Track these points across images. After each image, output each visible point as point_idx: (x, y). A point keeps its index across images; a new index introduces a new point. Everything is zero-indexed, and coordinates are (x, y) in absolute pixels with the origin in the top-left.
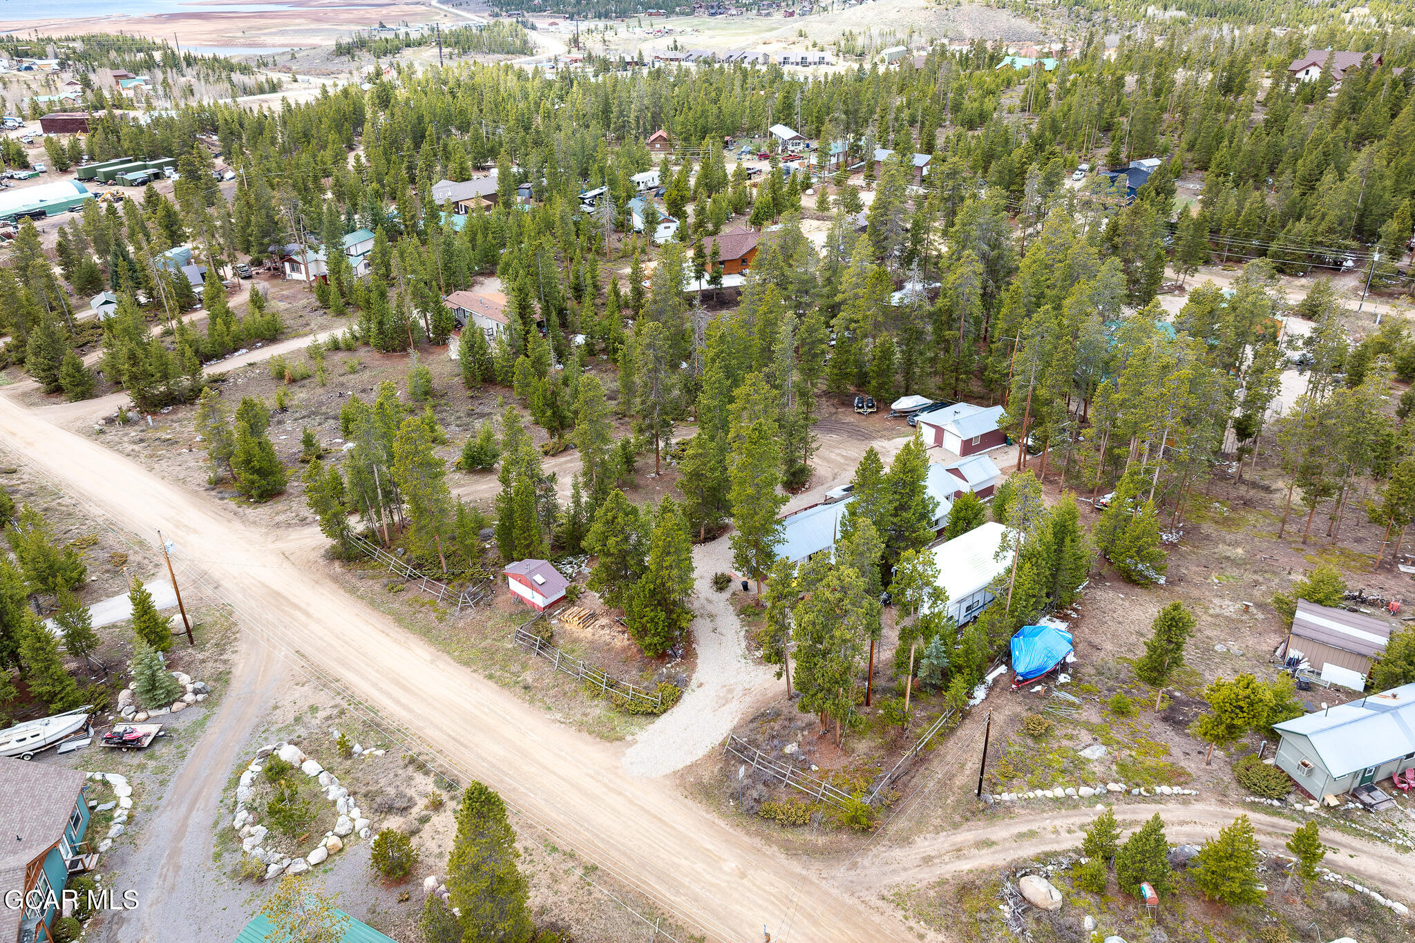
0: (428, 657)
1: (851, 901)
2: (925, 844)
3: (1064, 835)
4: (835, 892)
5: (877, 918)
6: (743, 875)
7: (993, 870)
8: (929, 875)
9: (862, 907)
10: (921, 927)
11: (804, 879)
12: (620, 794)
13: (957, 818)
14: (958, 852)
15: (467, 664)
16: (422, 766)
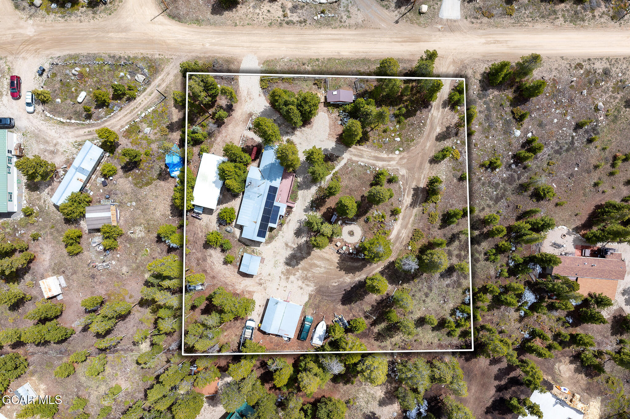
0: (342, 53)
1: (178, 54)
2: (171, 77)
3: (143, 99)
4: (182, 54)
5: (170, 53)
6: (203, 45)
7: (153, 80)
8: (166, 70)
9: (174, 54)
10: (161, 57)
11: (190, 52)
12: (247, 47)
13: (168, 89)
14: (163, 80)
15: (329, 59)
16: (301, 22)
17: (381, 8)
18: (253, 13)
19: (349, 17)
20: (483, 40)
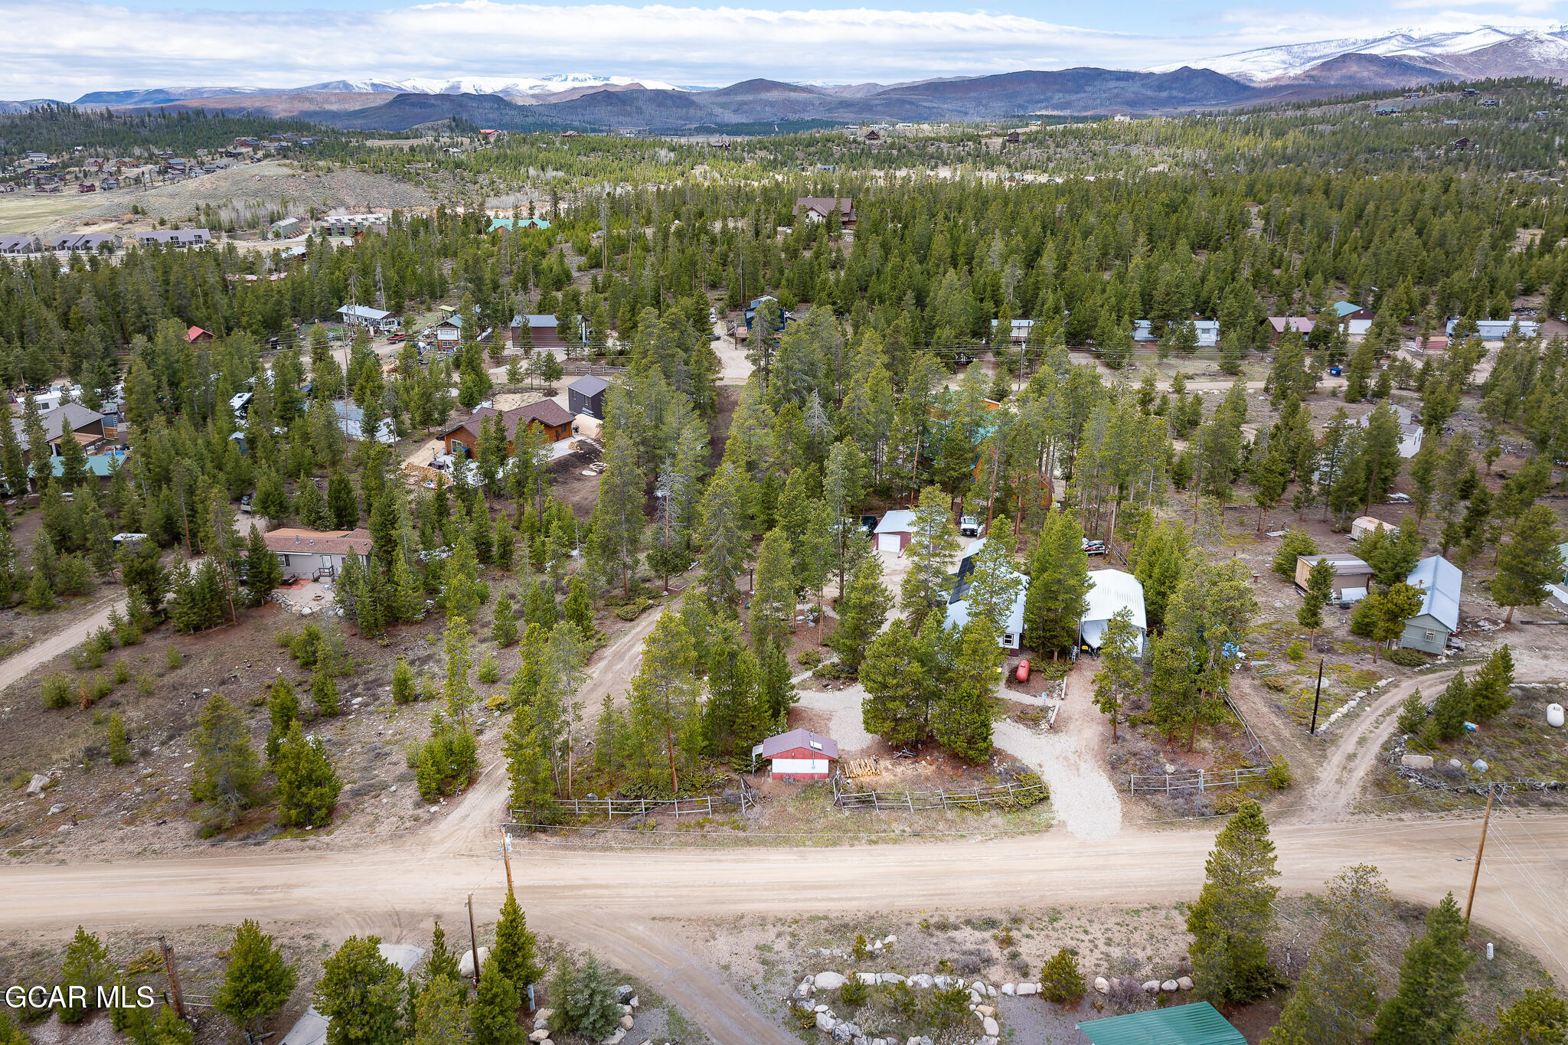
2: (1325, 775)
3: (1377, 730)
7: (1374, 766)
8: (1354, 788)
14: (1346, 769)
16: (943, 927)
17: (635, 974)
18: (1129, 944)
19: (763, 948)
20: (298, 894)
